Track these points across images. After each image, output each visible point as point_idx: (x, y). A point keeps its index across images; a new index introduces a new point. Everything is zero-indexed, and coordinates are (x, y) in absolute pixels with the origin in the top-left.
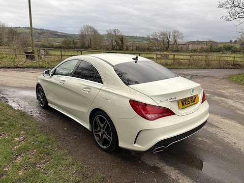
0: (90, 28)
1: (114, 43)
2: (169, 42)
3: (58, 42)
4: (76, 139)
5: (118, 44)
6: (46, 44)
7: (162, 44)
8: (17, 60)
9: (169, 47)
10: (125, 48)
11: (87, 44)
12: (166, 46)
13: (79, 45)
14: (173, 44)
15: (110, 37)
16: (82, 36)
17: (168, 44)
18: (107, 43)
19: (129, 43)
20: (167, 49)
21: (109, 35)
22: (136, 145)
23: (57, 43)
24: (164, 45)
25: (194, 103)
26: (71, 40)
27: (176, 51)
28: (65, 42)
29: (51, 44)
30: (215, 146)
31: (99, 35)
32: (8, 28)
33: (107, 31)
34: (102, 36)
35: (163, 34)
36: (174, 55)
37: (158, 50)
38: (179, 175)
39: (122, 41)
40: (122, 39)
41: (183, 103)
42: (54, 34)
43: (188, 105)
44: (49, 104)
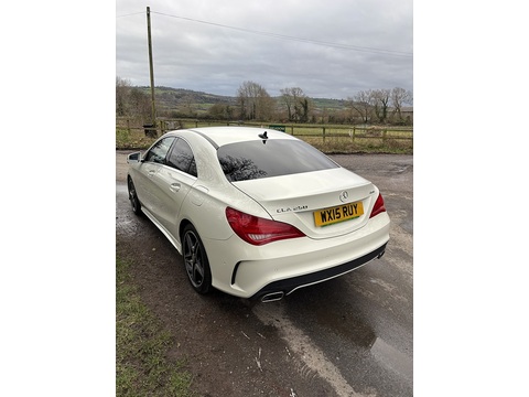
0: (255, 85)
1: (293, 111)
2: (385, 108)
3: (205, 109)
4: (162, 268)
5: (298, 113)
6: (187, 113)
7: (374, 113)
8: (129, 137)
9: (385, 116)
10: (310, 118)
11: (248, 114)
12: (381, 115)
13: (236, 114)
14: (394, 113)
15: (286, 100)
16: (242, 100)
17: (385, 112)
18: (281, 110)
19: (317, 110)
20: (381, 121)
21: (285, 98)
22: (234, 287)
23: (203, 112)
24: (377, 113)
25: (350, 217)
26: (224, 106)
27: (397, 124)
28: (214, 110)
29: (194, 112)
30: (396, 297)
31: (268, 97)
32: (131, 88)
33: (282, 91)
34: (274, 100)
35: (377, 95)
36: (385, 131)
37: (366, 122)
38: (306, 346)
39: (306, 107)
40: (305, 103)
41: (323, 216)
42: (200, 97)
43: (336, 220)
44: (142, 209)
